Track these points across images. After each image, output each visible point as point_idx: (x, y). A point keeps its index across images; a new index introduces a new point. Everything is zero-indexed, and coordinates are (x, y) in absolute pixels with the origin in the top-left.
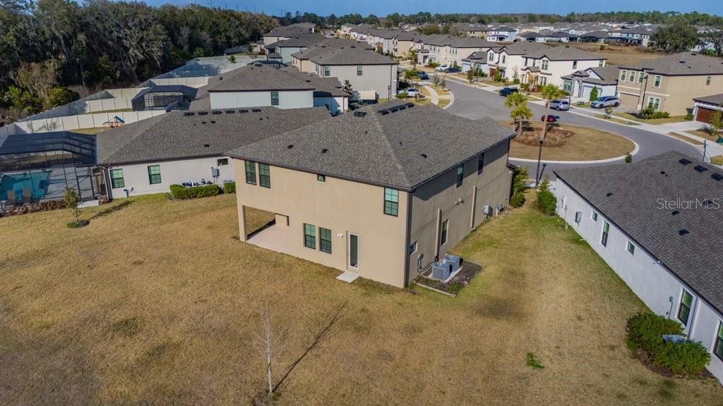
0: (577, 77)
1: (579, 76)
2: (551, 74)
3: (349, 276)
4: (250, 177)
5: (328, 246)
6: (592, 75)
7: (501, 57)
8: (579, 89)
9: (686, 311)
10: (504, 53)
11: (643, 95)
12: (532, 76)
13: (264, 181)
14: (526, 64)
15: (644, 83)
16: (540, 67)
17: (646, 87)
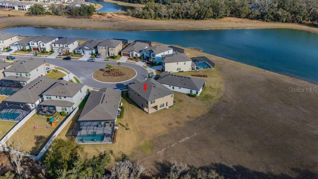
2: (70, 49)
3: (167, 108)
4: (151, 103)
5: (163, 106)
6: (86, 48)
7: (41, 44)
8: (83, 52)
9: (191, 92)
10: (42, 43)
11: (107, 52)
12: (64, 50)
13: (154, 102)
14: (55, 46)
15: (107, 49)
16: (64, 47)
17: (108, 50)
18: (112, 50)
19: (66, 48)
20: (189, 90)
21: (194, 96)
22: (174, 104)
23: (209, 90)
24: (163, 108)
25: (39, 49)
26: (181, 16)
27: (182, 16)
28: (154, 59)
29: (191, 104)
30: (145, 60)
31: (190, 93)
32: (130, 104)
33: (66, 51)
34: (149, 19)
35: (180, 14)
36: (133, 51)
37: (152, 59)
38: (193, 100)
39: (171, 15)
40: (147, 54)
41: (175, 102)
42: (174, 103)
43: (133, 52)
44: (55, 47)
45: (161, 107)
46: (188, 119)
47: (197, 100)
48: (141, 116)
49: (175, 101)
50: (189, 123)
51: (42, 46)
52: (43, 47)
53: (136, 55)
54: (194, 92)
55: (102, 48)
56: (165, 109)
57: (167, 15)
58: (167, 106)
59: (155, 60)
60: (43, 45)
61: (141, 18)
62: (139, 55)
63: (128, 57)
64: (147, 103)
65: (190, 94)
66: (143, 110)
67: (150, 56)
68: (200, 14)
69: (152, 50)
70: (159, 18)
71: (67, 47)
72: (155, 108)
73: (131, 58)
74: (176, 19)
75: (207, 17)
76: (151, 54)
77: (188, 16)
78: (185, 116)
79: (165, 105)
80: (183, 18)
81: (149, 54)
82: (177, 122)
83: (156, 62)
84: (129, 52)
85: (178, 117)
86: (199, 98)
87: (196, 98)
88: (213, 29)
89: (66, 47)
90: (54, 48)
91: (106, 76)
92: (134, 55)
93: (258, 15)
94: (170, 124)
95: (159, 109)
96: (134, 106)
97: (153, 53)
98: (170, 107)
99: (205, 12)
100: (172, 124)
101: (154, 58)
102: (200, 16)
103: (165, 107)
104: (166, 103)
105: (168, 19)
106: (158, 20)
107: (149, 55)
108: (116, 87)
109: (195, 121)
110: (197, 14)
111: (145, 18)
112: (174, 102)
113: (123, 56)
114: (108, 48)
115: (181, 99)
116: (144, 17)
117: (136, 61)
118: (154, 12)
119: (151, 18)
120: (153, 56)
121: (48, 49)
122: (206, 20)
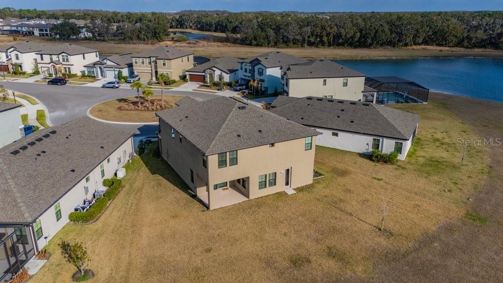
0: (99, 65)
1: (100, 64)
2: (73, 65)
3: (290, 191)
4: (222, 163)
5: (273, 183)
6: (109, 63)
7: (13, 55)
8: (102, 72)
9: (376, 145)
10: (16, 52)
11: (154, 71)
12: (60, 67)
13: (234, 161)
14: (42, 59)
15: (153, 64)
16: (61, 60)
17: (156, 67)
18: (164, 64)
19: (64, 63)
20: (370, 140)
21: (387, 160)
22: (316, 182)
23: (435, 147)
24: (269, 191)
25: (10, 67)
26: (326, 40)
27: (328, 39)
28: (263, 81)
29: (381, 182)
30: (239, 86)
31: (371, 150)
32: (153, 173)
33: (63, 71)
34: (265, 46)
35: (325, 37)
36: (214, 69)
37: (256, 82)
38: (385, 171)
39: (306, 38)
40: (246, 74)
41: (320, 175)
42: (314, 176)
43: (214, 71)
44: (42, 62)
45: (263, 185)
46: (383, 242)
47: (401, 171)
48: (174, 217)
49: (320, 172)
50: (391, 258)
51: (14, 61)
52: (18, 62)
53: (221, 78)
54: (388, 147)
55: (143, 63)
56: (281, 195)
57: (299, 37)
58: (287, 184)
59: (265, 85)
60: (17, 58)
61: (250, 44)
62: (227, 78)
63: (203, 84)
64: (205, 164)
65: (373, 152)
66: (194, 196)
67: (253, 76)
68: (364, 37)
69: (257, 59)
70: (284, 45)
71: (68, 61)
72: (240, 186)
73: (209, 85)
74: (317, 46)
75: (378, 43)
76: (254, 71)
77: (341, 41)
78: (367, 227)
79: (281, 179)
80: (329, 45)
81: (250, 72)
82: (331, 253)
83: (267, 88)
84: (204, 71)
85: (334, 230)
86: (408, 166)
87: (394, 166)
88: (394, 58)
89: (64, 60)
90: (39, 66)
91: (127, 110)
92: (216, 79)
93: (483, 40)
94: (297, 262)
95: (255, 192)
96: (164, 181)
97: (259, 66)
98: (299, 190)
99: (374, 31)
100: (309, 261)
101: (262, 78)
102: (365, 39)
103: (280, 187)
104: (284, 172)
105: (300, 46)
106: (281, 48)
107: (250, 75)
108: (138, 132)
109: (416, 250)
110: (358, 35)
111: (257, 45)
112: (316, 174)
113: (190, 82)
114: (156, 63)
115: (341, 166)
116: (255, 43)
117: (218, 90)
118: (274, 34)
119: (268, 44)
120: (261, 74)
121: (28, 68)
122: (375, 48)
